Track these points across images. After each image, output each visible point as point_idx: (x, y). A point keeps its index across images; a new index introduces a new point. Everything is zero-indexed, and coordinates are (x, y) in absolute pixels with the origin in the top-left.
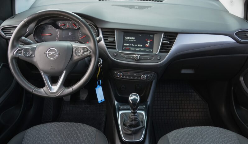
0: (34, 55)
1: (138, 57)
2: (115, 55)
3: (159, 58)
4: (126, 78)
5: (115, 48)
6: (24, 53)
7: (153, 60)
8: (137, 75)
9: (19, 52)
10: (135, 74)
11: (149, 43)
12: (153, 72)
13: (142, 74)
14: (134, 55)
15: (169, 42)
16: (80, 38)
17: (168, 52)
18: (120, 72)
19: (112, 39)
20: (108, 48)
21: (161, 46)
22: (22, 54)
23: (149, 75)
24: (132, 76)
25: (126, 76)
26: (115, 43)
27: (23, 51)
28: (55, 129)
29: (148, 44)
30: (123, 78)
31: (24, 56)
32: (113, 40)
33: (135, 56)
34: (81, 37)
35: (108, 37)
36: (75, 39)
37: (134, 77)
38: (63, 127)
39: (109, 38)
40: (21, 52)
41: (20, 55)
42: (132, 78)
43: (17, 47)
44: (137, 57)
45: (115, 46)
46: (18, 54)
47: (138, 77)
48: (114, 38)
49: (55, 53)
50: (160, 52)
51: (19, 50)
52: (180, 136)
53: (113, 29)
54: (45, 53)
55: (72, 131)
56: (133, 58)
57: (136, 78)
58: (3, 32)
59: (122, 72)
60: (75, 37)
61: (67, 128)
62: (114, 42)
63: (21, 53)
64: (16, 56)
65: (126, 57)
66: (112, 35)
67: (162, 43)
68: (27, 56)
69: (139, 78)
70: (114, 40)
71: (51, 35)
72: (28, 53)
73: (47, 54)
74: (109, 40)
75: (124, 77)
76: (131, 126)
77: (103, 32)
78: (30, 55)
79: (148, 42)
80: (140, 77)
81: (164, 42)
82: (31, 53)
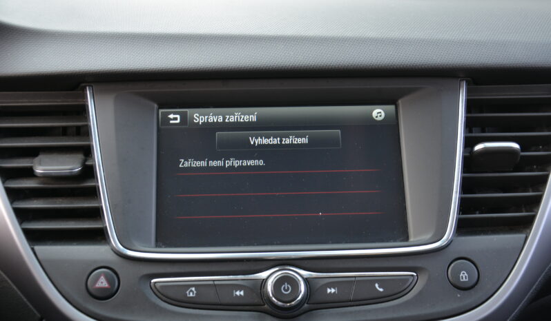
1: (293, 282)
2: (102, 283)
3: (464, 277)
5: (99, 236)
7: (420, 293)
14: (264, 275)
15: (515, 146)
19: (69, 165)
20: (34, 237)
26: (94, 193)
32: (77, 169)
33: (270, 277)
35: (33, 152)
39: (41, 157)
44: (286, 289)
45: (97, 213)
48: (87, 151)
50: (464, 227)
53: (74, 83)
56: (257, 300)
62: (90, 184)
65: (192, 293)
66: (64, 132)
67: (470, 162)
70: (89, 172)
74: (39, 170)
81: (478, 147)
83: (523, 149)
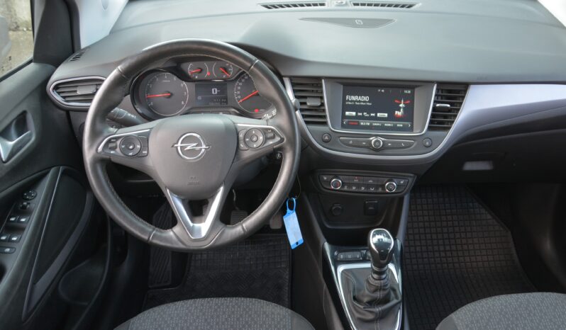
0: (146, 152)
1: (379, 142)
2: (326, 138)
3: (427, 143)
4: (351, 190)
5: (325, 123)
6: (123, 147)
7: (415, 147)
8: (376, 183)
9: (110, 145)
10: (371, 181)
11: (404, 108)
12: (412, 175)
13: (386, 179)
14: (371, 139)
15: (449, 106)
16: (239, 100)
17: (449, 128)
18: (336, 177)
19: (316, 103)
20: (307, 123)
21: (433, 116)
22: (118, 150)
23: (402, 182)
24: (363, 185)
25: (350, 185)
26: (324, 111)
27: (118, 142)
28: (198, 317)
29: (402, 110)
30: (342, 189)
31: (122, 155)
32: (319, 104)
33: (373, 139)
34: (239, 97)
35: (305, 97)
36: (227, 103)
37: (368, 186)
38: (216, 310)
39: (308, 99)
40: (114, 145)
41: (112, 152)
42: (363, 188)
43: (106, 134)
44: (377, 144)
45: (325, 117)
46: (107, 151)
47: (377, 187)
48: (322, 98)
49: (197, 146)
50: (430, 128)
51: (109, 141)
52: (482, 318)
53: (319, 78)
54: (173, 146)
55: (238, 319)
56: (369, 145)
57: (372, 189)
58: (59, 93)
59: (341, 177)
60: (226, 98)
61: (224, 313)
62: (322, 108)
63: (114, 148)
64: (105, 157)
65: (351, 142)
66: (317, 92)
67: (435, 109)
68: (131, 154)
69: (380, 190)
70: (323, 104)
71: (169, 97)
72: (131, 147)
73: (179, 148)
74: (308, 104)
75: (346, 188)
76: (372, 303)
77: (293, 85)
78: (136, 151)
79: (401, 105)
80: (383, 186)
81: (438, 105)
82: (139, 147)
83: (451, 106)
